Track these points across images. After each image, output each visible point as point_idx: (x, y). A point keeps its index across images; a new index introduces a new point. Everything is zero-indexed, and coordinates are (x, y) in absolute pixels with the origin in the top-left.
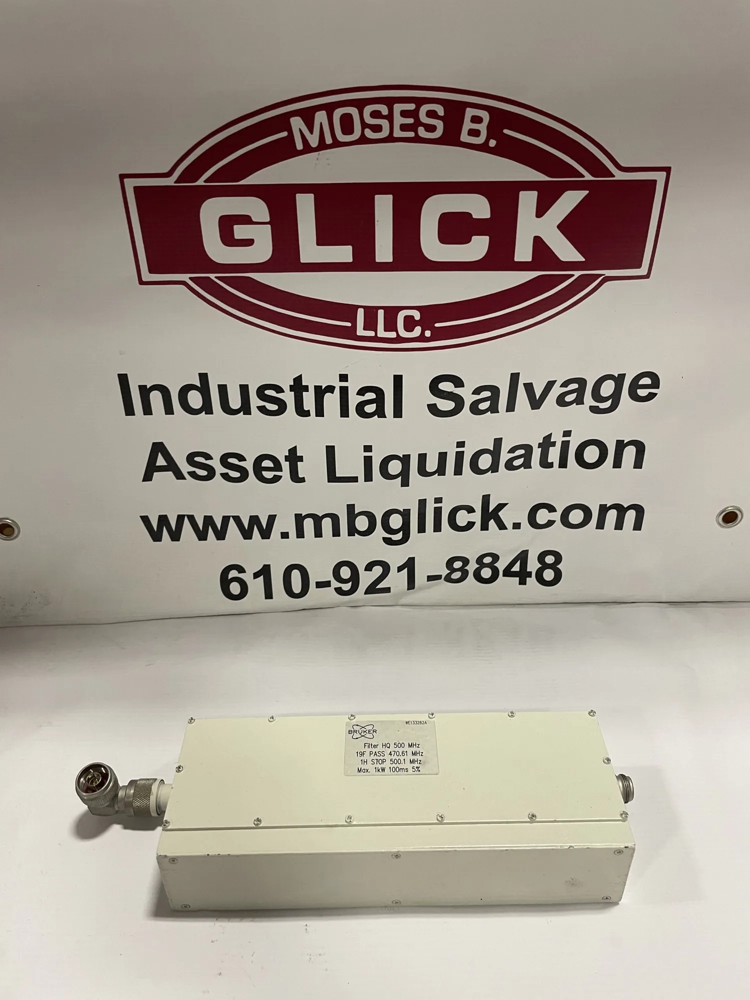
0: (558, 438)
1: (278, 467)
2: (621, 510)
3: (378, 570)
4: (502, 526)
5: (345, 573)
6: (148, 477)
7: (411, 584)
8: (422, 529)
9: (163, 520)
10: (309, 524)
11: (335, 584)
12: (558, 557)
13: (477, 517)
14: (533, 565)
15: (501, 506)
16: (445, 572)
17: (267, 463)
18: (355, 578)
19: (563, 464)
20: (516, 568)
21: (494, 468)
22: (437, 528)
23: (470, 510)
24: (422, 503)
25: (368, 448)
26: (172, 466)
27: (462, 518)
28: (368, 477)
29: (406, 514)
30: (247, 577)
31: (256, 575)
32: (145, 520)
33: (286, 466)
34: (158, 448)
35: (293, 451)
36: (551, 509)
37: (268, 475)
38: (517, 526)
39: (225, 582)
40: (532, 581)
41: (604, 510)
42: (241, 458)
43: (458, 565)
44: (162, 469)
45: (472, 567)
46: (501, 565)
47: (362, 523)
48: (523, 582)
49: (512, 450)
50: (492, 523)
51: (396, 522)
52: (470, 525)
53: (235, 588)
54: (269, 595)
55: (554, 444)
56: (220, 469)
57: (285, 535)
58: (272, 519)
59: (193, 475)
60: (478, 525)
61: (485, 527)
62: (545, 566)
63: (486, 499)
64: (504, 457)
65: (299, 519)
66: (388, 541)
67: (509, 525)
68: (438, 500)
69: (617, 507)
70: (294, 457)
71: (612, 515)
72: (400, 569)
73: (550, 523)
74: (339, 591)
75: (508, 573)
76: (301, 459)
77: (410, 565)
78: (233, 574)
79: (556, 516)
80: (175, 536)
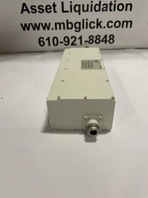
0: (113, 3)
1: (51, 8)
2: (127, 22)
3: (74, 39)
4: (101, 27)
5: (66, 39)
6: (22, 13)
7: (81, 43)
8: (83, 28)
9: (25, 25)
10: (58, 25)
11: (64, 43)
12: (113, 36)
13: (95, 25)
14: (108, 39)
15: (101, 22)
16: (88, 40)
17: (48, 7)
18: (68, 41)
19: (114, 10)
20: (104, 40)
21: (99, 10)
22: (87, 28)
23: (94, 23)
24: (83, 20)
25: (71, 2)
26: (27, 10)
27: (92, 25)
28: (71, 11)
29: (80, 23)
30: (44, 40)
31: (47, 40)
32: (21, 24)
33: (52, 8)
34: (24, 4)
35: (54, 3)
36: (112, 22)
37: (48, 10)
38: (104, 27)
39: (40, 42)
40: (108, 43)
41: (123, 22)
42: (42, 6)
43: (91, 38)
44: (25, 10)
45: (95, 39)
46: (101, 39)
47: (70, 26)
48: (106, 43)
49: (103, 5)
50: (99, 27)
51: (77, 25)
52: (94, 27)
53: (42, 43)
54: (49, 45)
55: (112, 4)
56: (38, 10)
57: (53, 29)
58: (50, 24)
59: (32, 12)
60: (96, 27)
61: (97, 27)
62: (111, 39)
63: (98, 20)
64: (102, 7)
65: (56, 24)
66: (76, 31)
67: (103, 27)
68: (87, 20)
69: (126, 21)
70: (54, 5)
71: (125, 23)
72: (79, 39)
73: (112, 26)
74: (65, 44)
75: (102, 41)
76: (56, 6)
77: (81, 38)
78: (41, 39)
79: (113, 24)
80: (28, 29)
